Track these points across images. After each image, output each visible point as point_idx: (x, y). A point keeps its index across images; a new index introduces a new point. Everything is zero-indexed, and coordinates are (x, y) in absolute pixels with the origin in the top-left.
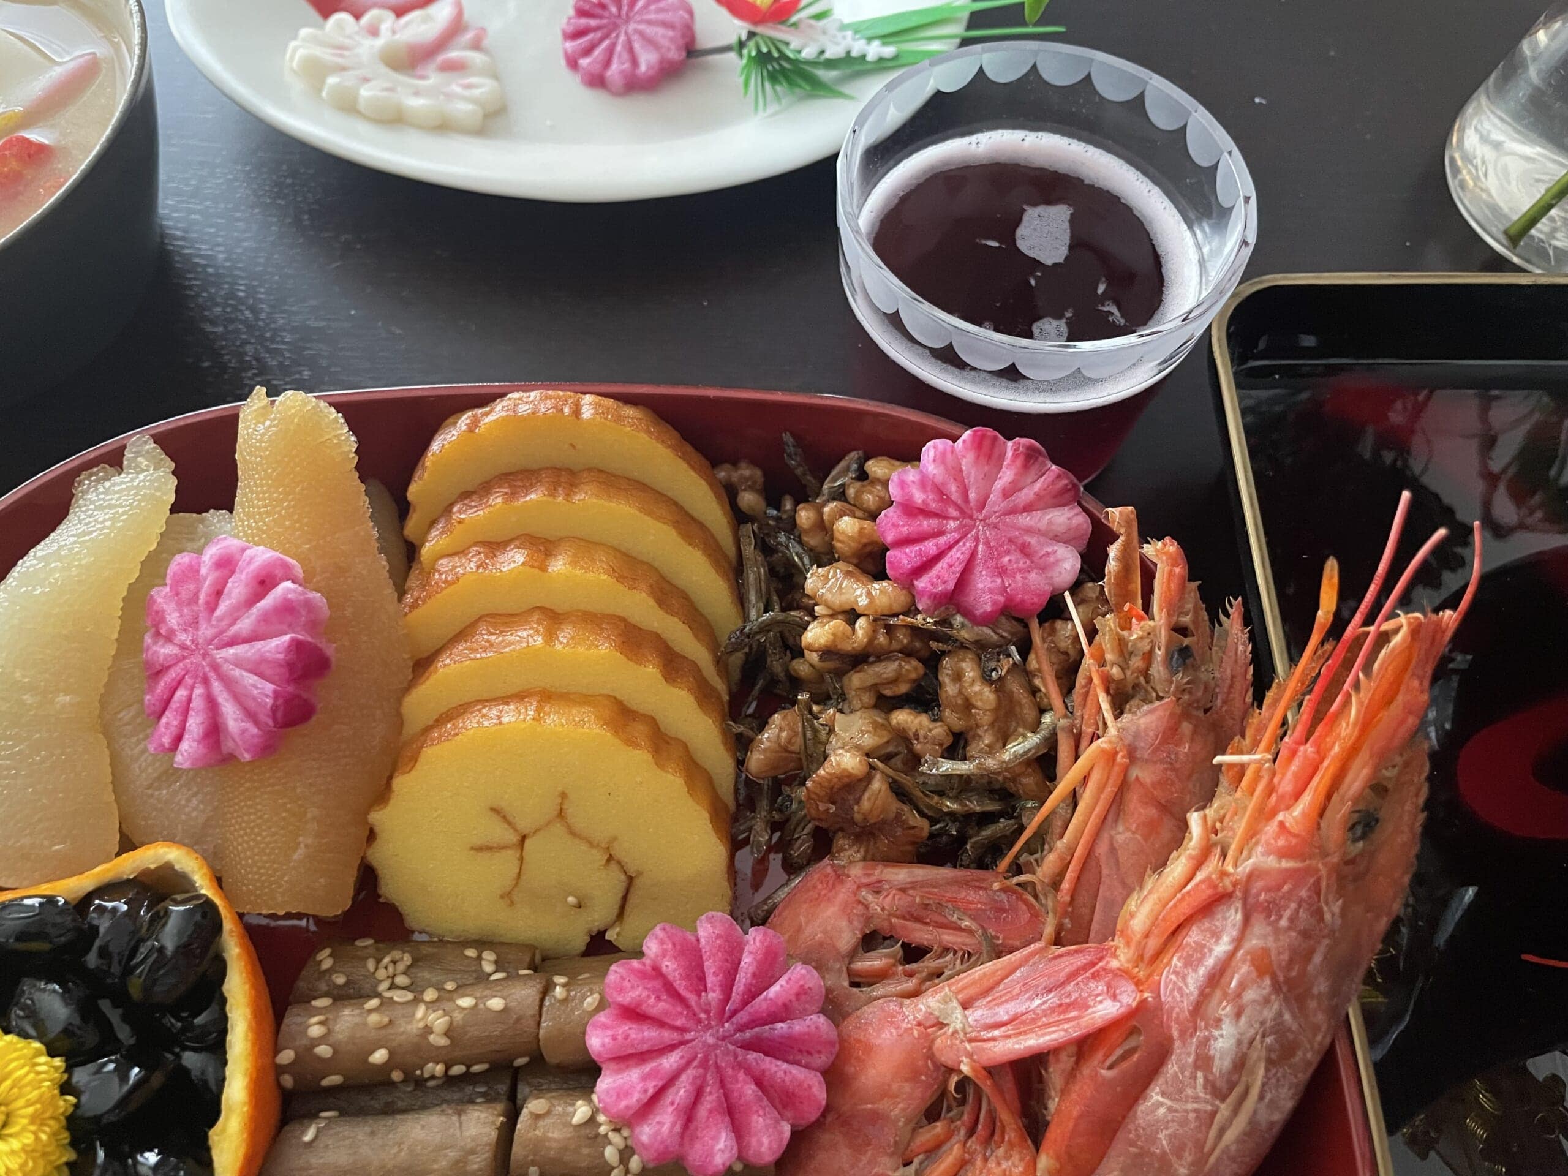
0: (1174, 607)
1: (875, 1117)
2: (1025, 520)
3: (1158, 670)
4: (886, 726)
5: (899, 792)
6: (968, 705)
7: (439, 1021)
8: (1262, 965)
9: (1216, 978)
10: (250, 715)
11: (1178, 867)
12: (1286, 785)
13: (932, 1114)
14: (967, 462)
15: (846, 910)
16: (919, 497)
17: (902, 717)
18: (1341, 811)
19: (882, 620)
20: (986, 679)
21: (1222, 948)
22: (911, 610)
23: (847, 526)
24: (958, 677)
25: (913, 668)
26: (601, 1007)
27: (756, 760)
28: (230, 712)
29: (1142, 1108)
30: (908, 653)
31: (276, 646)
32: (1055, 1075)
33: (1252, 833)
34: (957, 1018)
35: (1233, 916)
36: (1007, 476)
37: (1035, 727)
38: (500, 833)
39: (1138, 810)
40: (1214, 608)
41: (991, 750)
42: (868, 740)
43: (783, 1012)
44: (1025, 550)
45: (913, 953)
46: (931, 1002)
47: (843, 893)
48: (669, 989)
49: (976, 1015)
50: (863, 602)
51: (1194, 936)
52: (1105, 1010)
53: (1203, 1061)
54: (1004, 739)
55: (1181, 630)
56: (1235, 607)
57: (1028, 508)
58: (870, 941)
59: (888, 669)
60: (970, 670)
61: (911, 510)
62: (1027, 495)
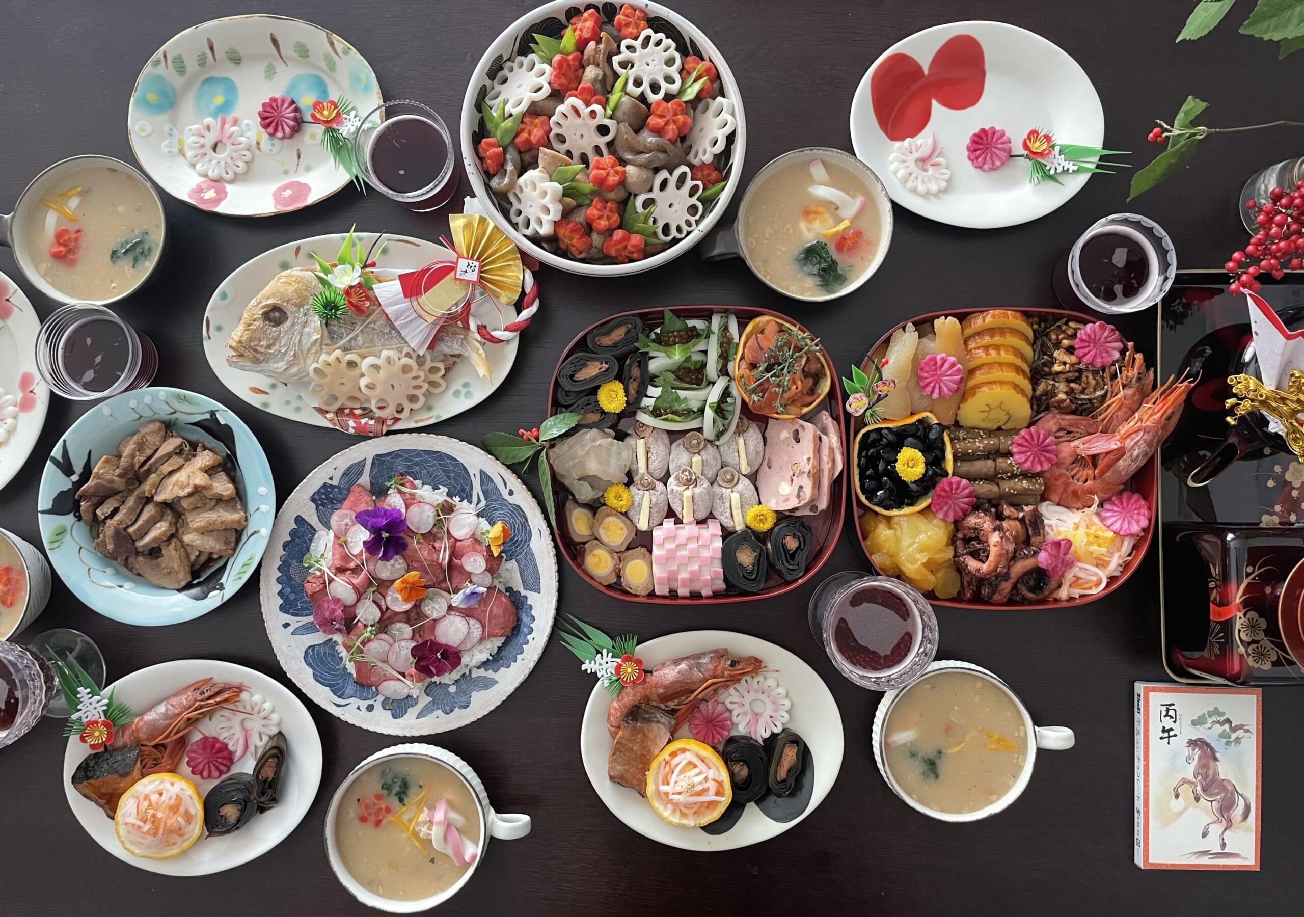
0: (1139, 369)
1: (1063, 463)
2: (1109, 345)
3: (1134, 381)
4: (1068, 386)
5: (1071, 401)
6: (1088, 383)
7: (981, 446)
8: (1145, 441)
9: (1136, 443)
10: (949, 390)
11: (1132, 423)
12: (1156, 410)
13: (1073, 463)
14: (1097, 330)
15: (1056, 423)
16: (1084, 338)
17: (1072, 385)
18: (1165, 417)
19: (1072, 365)
20: (1094, 379)
21: (1138, 438)
22: (1079, 363)
23: (1066, 342)
24: (1087, 377)
25: (1077, 374)
26: (1013, 443)
27: (1038, 393)
28: (945, 390)
29: (1118, 463)
30: (1076, 371)
31: (957, 378)
32: (1101, 457)
33: (1148, 419)
34: (1082, 447)
35: (1142, 433)
36: (1106, 334)
37: (1103, 389)
38: (987, 408)
39: (1124, 409)
40: (1148, 369)
41: (1091, 393)
42: (1065, 390)
43: (1049, 445)
44: (1107, 352)
45: (1069, 432)
46: (1076, 443)
47: (1055, 420)
48: (1026, 440)
49: (1086, 446)
50: (1069, 361)
51: (1133, 436)
52: (1114, 447)
53: (1131, 456)
54: (1095, 390)
55: (1139, 374)
56: (1152, 370)
57: (1110, 342)
58: (1060, 430)
59: (1071, 374)
60: (1090, 377)
61: (1082, 340)
62: (1110, 339)
